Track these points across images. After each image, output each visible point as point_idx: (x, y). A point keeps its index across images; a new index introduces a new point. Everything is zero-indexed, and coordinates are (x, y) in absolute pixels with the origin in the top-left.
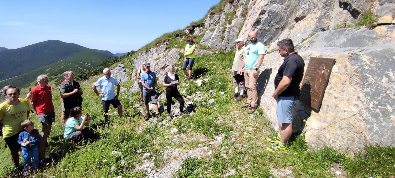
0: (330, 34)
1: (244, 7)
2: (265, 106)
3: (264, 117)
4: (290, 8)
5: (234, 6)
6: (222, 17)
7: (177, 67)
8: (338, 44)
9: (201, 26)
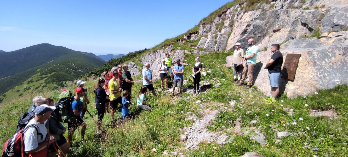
0: (297, 41)
1: (231, 20)
2: (258, 85)
3: (258, 91)
4: (269, 23)
5: (222, 19)
6: (212, 27)
7: (184, 63)
8: (302, 47)
9: (196, 33)
